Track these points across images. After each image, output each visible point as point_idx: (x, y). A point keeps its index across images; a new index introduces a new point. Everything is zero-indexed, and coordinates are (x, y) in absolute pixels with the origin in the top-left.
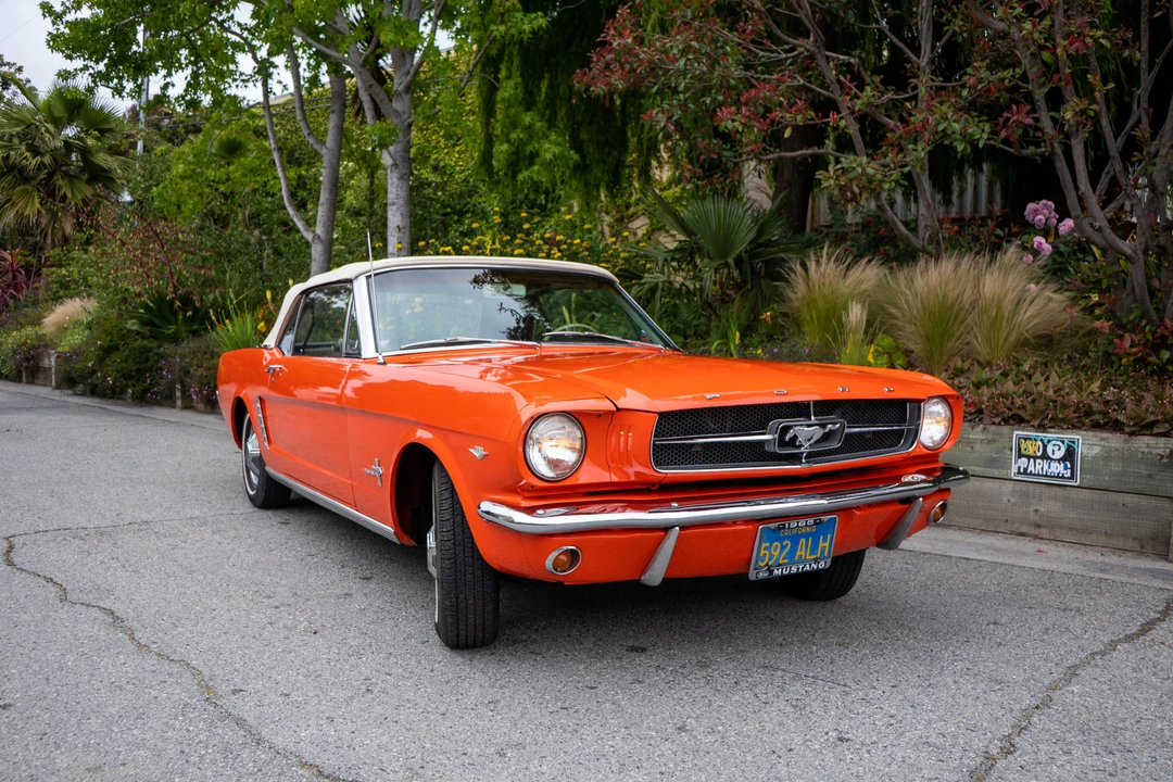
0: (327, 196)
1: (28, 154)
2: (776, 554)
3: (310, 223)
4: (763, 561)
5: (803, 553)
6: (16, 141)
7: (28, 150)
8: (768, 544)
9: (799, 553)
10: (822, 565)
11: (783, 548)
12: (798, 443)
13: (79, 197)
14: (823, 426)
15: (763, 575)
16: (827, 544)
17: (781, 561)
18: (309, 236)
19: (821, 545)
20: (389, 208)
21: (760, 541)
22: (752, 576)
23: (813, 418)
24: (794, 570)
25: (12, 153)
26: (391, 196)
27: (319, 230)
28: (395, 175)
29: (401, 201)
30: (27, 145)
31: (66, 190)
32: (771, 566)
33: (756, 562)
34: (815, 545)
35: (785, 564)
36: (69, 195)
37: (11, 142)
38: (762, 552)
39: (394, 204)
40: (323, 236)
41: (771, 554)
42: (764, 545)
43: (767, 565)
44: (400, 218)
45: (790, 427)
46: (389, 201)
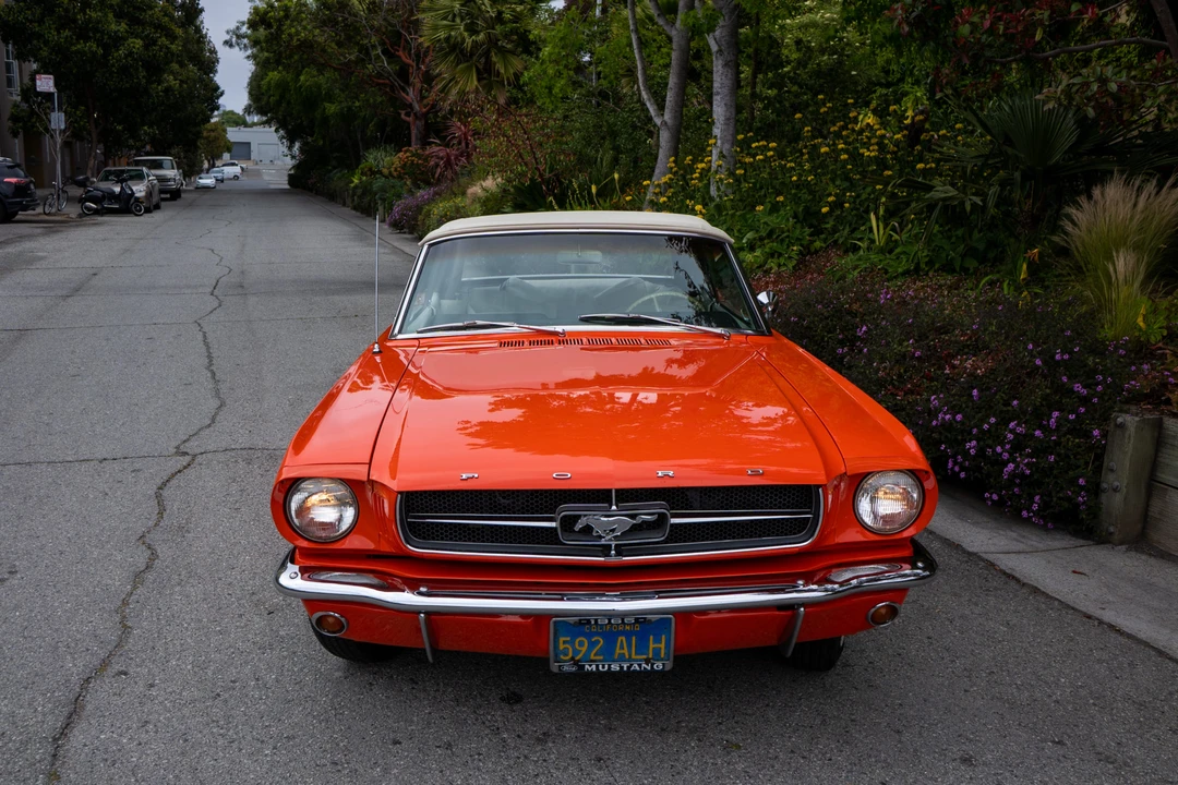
0: (675, 80)
1: (466, 34)
2: (584, 649)
3: (661, 108)
4: (566, 655)
5: (626, 651)
6: (458, 20)
7: (466, 30)
8: (568, 639)
9: (618, 651)
10: (658, 666)
11: (592, 645)
12: (594, 534)
13: (512, 71)
14: (633, 517)
15: (567, 668)
16: (663, 646)
17: (592, 657)
18: (658, 121)
19: (652, 646)
20: (715, 97)
21: (555, 634)
22: (554, 667)
23: (614, 507)
24: (615, 667)
25: (453, 33)
26: (716, 85)
27: (667, 116)
28: (720, 62)
29: (726, 91)
30: (466, 25)
31: (500, 67)
32: (579, 661)
33: (556, 655)
34: (642, 647)
35: (600, 661)
36: (502, 71)
37: (453, 21)
38: (562, 647)
39: (718, 93)
40: (669, 122)
41: (574, 650)
42: (562, 639)
43: (573, 659)
44: (724, 109)
45: (579, 516)
46: (715, 90)
